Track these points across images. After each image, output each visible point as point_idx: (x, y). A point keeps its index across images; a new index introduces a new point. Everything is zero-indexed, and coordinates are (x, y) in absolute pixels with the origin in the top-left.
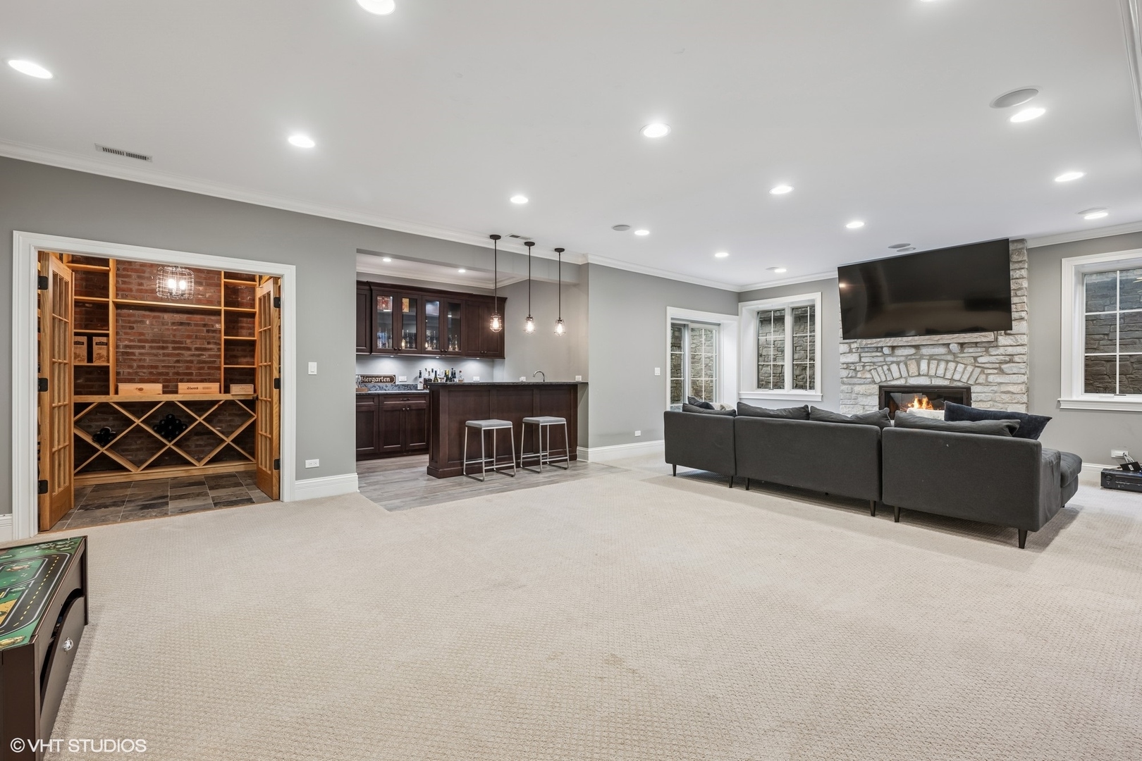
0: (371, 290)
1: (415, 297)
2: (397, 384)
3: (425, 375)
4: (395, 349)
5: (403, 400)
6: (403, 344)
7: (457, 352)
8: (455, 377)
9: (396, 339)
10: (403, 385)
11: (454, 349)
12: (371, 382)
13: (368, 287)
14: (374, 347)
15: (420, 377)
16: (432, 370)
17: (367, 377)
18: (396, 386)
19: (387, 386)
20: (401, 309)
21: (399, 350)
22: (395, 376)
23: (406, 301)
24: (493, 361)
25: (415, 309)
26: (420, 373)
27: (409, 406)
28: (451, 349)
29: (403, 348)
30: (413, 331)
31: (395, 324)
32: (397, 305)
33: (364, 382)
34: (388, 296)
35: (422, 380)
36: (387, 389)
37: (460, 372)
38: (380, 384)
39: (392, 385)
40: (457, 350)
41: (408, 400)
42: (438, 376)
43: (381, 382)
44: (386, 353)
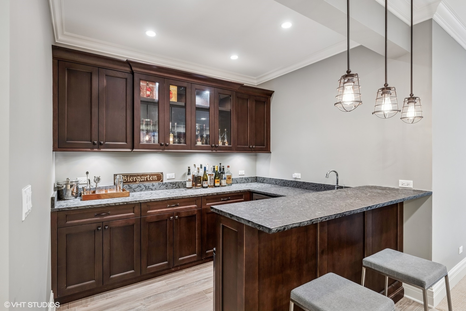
0: (132, 73)
1: (185, 84)
2: (164, 182)
3: (194, 172)
4: (161, 145)
5: (169, 207)
6: (171, 139)
7: (226, 147)
8: (223, 173)
9: (164, 134)
10: (171, 183)
11: (224, 143)
12: (136, 181)
13: (128, 69)
14: (136, 142)
15: (189, 174)
16: (201, 166)
17: (131, 176)
18: (163, 184)
19: (153, 185)
20: (169, 98)
21: (166, 145)
22: (162, 173)
23: (174, 89)
24: (256, 155)
25: (184, 99)
26: (189, 170)
27: (178, 214)
28: (220, 144)
29: (171, 143)
30: (182, 130)
31: (161, 116)
32: (164, 92)
33: (127, 182)
34: (154, 82)
35: (190, 177)
36: (153, 188)
37: (228, 167)
38: (147, 184)
39: (159, 184)
40: (227, 145)
41: (177, 206)
42: (207, 172)
43: (147, 180)
44: (150, 148)
